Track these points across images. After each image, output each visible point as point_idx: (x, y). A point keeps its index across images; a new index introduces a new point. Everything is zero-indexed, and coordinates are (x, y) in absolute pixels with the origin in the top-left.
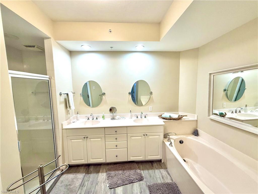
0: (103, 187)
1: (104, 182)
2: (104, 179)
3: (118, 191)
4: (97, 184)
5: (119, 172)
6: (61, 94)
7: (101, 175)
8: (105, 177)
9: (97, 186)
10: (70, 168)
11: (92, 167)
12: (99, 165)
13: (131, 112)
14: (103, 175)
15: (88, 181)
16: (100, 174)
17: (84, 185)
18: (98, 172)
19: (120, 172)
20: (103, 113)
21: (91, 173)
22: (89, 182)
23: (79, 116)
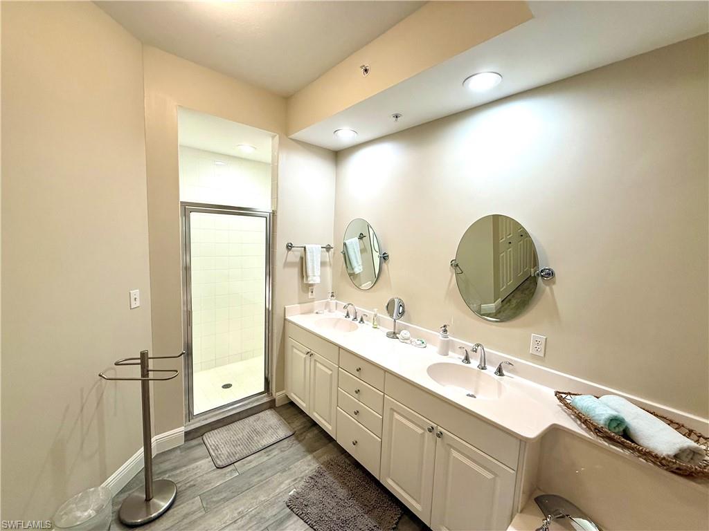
0: (283, 486)
1: (296, 480)
2: (301, 476)
3: (291, 524)
4: (284, 471)
5: (340, 490)
6: (289, 247)
7: (310, 461)
8: (307, 472)
9: (279, 473)
10: (290, 406)
11: (316, 432)
12: (329, 439)
13: (445, 331)
14: (309, 465)
15: (282, 451)
16: (309, 457)
17: (270, 453)
18: (310, 450)
19: (342, 492)
20: (376, 310)
21: (300, 441)
22: (282, 454)
23: (333, 302)
